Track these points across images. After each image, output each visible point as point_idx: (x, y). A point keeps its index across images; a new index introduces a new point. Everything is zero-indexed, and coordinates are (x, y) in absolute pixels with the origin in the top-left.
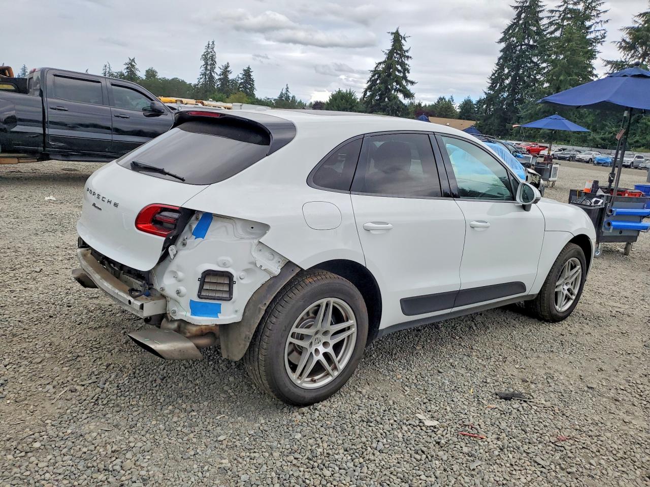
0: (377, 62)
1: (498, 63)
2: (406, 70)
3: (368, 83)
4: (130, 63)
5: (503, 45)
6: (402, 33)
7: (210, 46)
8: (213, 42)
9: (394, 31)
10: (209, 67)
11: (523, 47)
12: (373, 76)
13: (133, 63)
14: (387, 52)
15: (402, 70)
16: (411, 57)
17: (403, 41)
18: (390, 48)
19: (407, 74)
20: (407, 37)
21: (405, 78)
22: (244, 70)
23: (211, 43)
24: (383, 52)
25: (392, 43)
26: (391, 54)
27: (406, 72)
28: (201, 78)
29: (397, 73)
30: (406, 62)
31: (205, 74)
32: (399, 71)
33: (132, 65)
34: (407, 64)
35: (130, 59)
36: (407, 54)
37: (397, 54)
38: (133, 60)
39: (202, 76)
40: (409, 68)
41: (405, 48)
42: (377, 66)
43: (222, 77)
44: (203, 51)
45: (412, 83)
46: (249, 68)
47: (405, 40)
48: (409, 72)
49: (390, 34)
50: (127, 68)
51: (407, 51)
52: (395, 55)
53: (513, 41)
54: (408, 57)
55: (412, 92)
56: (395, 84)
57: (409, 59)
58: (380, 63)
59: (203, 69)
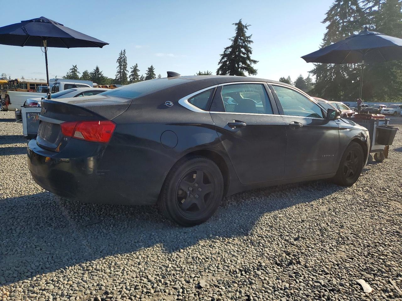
0: (226, 47)
1: (325, 38)
2: (249, 51)
3: (219, 64)
4: (73, 69)
5: (328, 23)
6: (244, 23)
7: (123, 53)
8: (124, 50)
9: (238, 22)
10: (122, 67)
11: (345, 24)
12: (223, 58)
13: (76, 69)
14: (233, 39)
15: (246, 52)
16: (252, 41)
17: (245, 29)
18: (235, 35)
19: (250, 55)
20: (248, 26)
21: (248, 58)
22: (149, 68)
23: (123, 51)
24: (230, 39)
25: (237, 31)
26: (236, 40)
27: (249, 53)
28: (118, 75)
29: (242, 55)
30: (249, 45)
31: (120, 72)
32: (244, 54)
33: (75, 70)
34: (249, 47)
35: (74, 66)
36: (249, 39)
37: (241, 39)
38: (76, 67)
39: (118, 74)
40: (251, 50)
41: (247, 34)
42: (225, 51)
43: (133, 73)
44: (118, 57)
45: (255, 62)
46: (152, 66)
47: (247, 29)
48: (251, 53)
49: (234, 25)
50: (72, 72)
51: (249, 37)
52: (239, 40)
53: (337, 19)
54: (250, 42)
55: (255, 69)
56: (241, 63)
57: (251, 43)
58: (228, 48)
59: (118, 68)
